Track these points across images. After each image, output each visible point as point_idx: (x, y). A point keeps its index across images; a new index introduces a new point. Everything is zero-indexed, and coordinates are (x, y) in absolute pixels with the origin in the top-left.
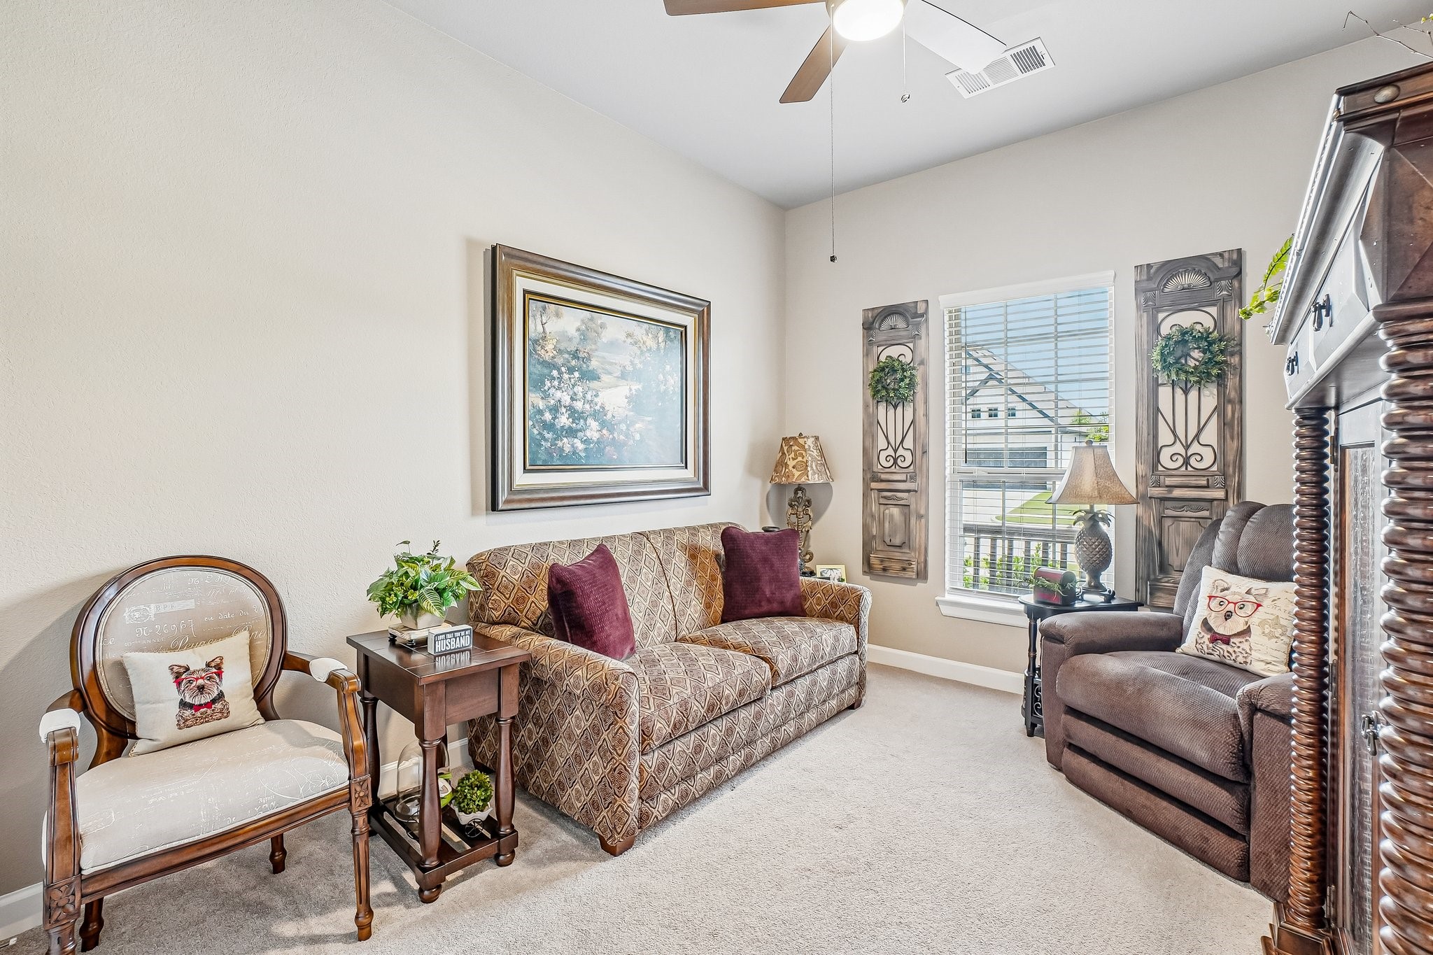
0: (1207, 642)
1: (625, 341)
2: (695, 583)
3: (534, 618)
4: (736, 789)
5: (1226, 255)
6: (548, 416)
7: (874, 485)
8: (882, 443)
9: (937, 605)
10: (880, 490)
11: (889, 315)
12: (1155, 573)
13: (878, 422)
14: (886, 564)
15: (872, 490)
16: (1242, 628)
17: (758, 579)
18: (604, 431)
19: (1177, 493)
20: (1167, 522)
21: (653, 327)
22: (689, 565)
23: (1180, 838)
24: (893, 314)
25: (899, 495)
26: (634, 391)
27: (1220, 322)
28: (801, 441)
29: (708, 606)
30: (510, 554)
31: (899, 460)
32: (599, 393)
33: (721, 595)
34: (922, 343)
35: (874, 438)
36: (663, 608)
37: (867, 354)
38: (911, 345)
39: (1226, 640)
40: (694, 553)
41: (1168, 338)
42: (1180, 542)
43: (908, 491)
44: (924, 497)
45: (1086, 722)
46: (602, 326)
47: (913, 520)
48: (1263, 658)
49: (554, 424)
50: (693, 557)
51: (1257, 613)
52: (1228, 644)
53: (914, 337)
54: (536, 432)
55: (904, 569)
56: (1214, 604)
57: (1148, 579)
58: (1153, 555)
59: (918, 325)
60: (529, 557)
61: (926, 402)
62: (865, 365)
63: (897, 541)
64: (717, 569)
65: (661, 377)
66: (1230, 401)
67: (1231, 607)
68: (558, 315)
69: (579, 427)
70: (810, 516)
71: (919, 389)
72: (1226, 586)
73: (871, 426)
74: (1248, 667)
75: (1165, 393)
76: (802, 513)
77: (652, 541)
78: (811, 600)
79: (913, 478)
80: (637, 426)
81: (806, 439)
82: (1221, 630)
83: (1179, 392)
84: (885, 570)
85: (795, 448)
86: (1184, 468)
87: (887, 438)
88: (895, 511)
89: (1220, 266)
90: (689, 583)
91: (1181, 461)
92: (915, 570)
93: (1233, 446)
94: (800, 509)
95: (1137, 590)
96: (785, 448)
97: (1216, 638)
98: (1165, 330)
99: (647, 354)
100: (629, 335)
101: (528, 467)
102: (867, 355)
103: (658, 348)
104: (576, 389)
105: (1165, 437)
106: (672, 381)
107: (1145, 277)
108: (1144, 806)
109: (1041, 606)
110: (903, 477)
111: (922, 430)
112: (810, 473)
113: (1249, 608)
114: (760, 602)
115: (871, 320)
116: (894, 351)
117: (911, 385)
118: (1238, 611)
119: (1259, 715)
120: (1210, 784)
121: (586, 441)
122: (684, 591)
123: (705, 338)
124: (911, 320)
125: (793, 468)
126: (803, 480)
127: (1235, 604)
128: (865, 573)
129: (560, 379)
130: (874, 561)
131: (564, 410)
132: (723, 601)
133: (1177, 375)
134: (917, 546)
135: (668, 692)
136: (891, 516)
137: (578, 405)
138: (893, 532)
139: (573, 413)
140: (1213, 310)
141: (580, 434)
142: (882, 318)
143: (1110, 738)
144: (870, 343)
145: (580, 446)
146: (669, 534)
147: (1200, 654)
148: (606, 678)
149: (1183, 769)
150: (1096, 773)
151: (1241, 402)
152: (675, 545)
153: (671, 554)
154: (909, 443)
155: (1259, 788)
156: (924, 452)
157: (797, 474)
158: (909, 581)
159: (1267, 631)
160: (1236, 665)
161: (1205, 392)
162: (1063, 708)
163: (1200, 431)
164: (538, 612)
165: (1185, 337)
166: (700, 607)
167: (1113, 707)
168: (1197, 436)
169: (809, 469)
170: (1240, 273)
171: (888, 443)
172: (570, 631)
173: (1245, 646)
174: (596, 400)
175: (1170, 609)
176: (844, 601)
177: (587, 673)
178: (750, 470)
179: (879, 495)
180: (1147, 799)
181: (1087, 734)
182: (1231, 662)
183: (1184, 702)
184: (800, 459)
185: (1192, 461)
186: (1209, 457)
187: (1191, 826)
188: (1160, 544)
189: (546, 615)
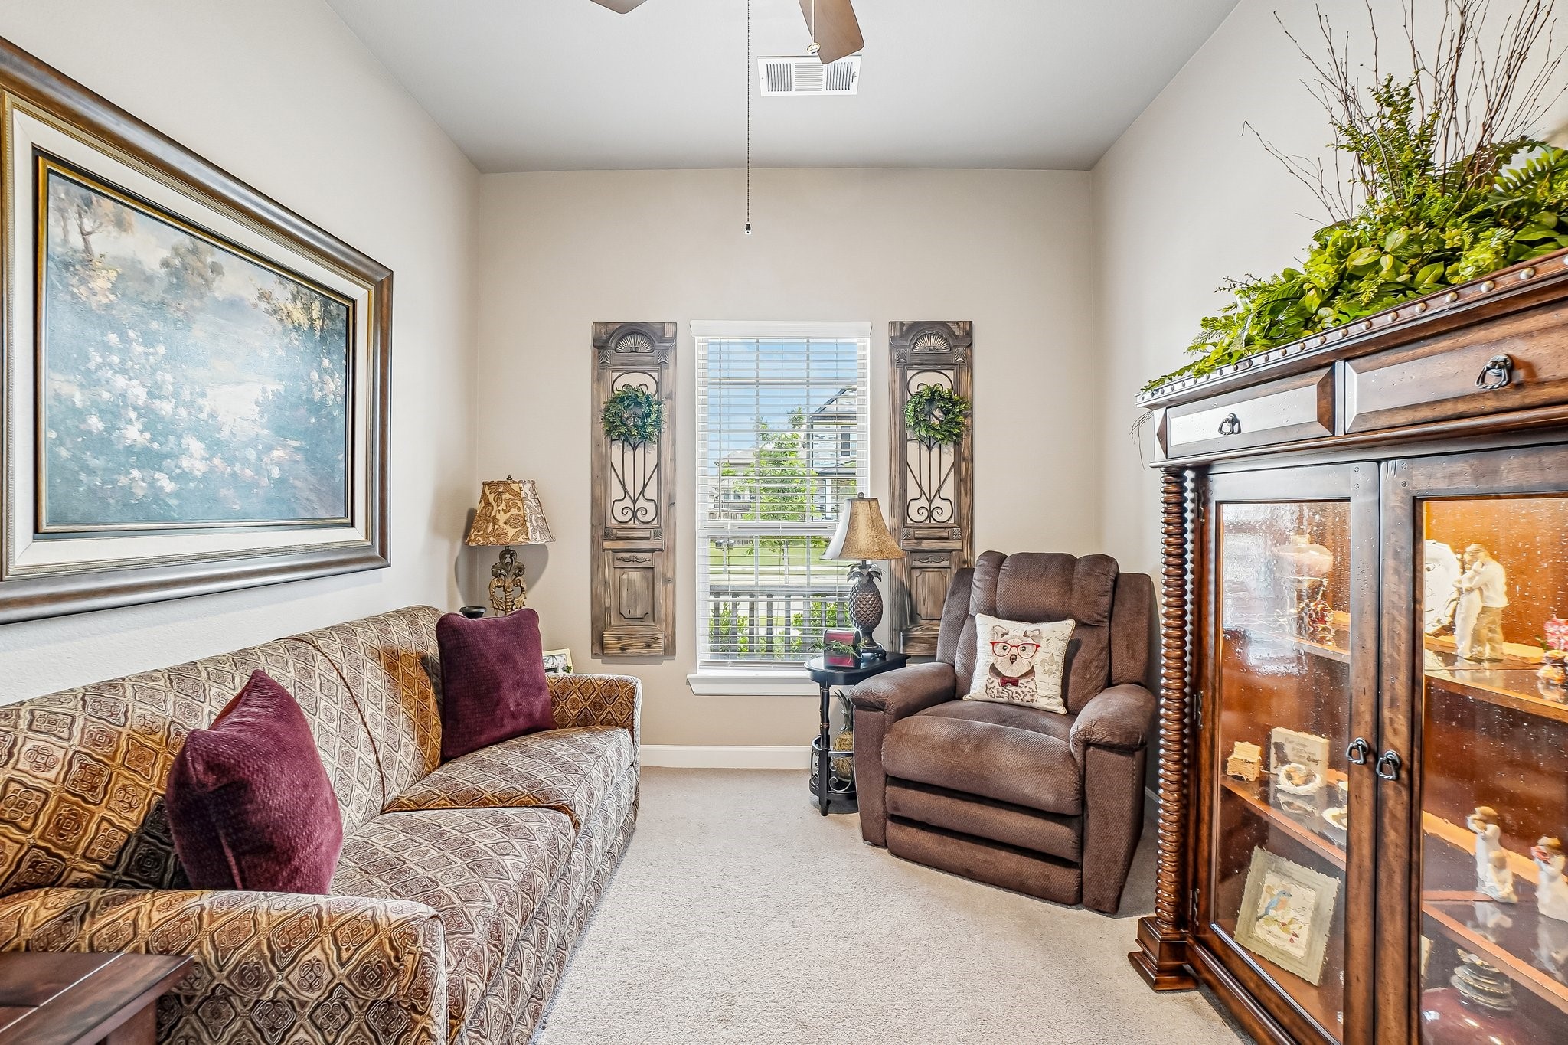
0: (997, 686)
1: (255, 306)
2: (402, 709)
3: (107, 856)
4: (548, 1023)
5: (961, 325)
6: (95, 423)
7: (607, 544)
8: (616, 491)
9: (688, 683)
10: (615, 551)
11: (628, 334)
12: (906, 624)
13: (612, 465)
14: (625, 642)
15: (604, 550)
16: (1027, 669)
17: (498, 687)
18: (216, 461)
19: (926, 545)
20: (916, 573)
21: (305, 291)
22: (389, 682)
23: (1022, 883)
24: (633, 333)
25: (640, 555)
26: (270, 393)
27: (956, 385)
28: (515, 487)
29: (423, 741)
30: (23, 724)
31: (639, 512)
32: (208, 391)
33: (436, 720)
34: (668, 373)
35: (606, 485)
36: (361, 761)
37: (598, 378)
38: (655, 375)
39: (1014, 682)
40: (391, 660)
41: (919, 394)
42: (926, 592)
43: (653, 551)
44: (671, 557)
45: (915, 789)
46: (216, 269)
47: (658, 585)
48: (1047, 693)
49: (110, 442)
50: (391, 667)
51: (1037, 653)
52: (1017, 686)
53: (660, 365)
54: (64, 453)
55: (649, 646)
56: (998, 649)
57: (901, 630)
58: (905, 605)
59: (666, 349)
60: (79, 723)
61: (674, 444)
62: (595, 393)
63: (638, 613)
64: (426, 681)
65: (315, 375)
66: (964, 459)
67: (1014, 651)
68: (120, 224)
69: (166, 449)
70: (522, 588)
71: (665, 427)
72: (1004, 631)
73: (601, 471)
74: (1034, 704)
75: (912, 448)
76: (512, 585)
77: (324, 650)
78: (562, 704)
79: (657, 535)
80: (276, 454)
81: (521, 485)
82: (1008, 673)
83: (924, 448)
84: (623, 649)
85: (507, 496)
86: (928, 521)
87: (623, 485)
88: (636, 576)
89: (957, 334)
90: (392, 711)
91: (926, 514)
92: (663, 646)
93: (966, 500)
94: (509, 580)
95: (891, 642)
96: (491, 497)
97: (1006, 681)
98: (913, 389)
99: (294, 335)
100: (264, 296)
101: (44, 527)
102: (598, 380)
103: (312, 327)
104: (159, 377)
105: (913, 491)
106: (332, 386)
107: (898, 334)
108: (986, 862)
109: (832, 671)
110: (646, 534)
111: (670, 476)
112: (530, 530)
113: (1030, 650)
114: (502, 719)
115: (604, 337)
116: (634, 380)
117: (658, 423)
118: (1021, 653)
119: (1092, 749)
120: (1051, 823)
121: (182, 477)
122: (389, 726)
123: (384, 324)
124: (657, 344)
125: (506, 523)
126: (520, 539)
127: (1017, 647)
128: (594, 655)
129: (124, 352)
130: (609, 639)
131: (133, 415)
132: (440, 728)
133: (927, 432)
134: (664, 617)
135: (464, 919)
136: (630, 582)
137: (166, 408)
138: (634, 599)
139: (151, 421)
140: (950, 374)
141: (168, 463)
142: (620, 336)
143: (945, 802)
144: (603, 367)
145: (168, 486)
146: (345, 631)
147: (990, 698)
148: (392, 947)
149: (1024, 816)
150: (926, 840)
151: (972, 460)
152: (362, 650)
153: (359, 668)
154: (651, 492)
155: (1092, 816)
156: (673, 504)
157: (511, 532)
158: (655, 659)
159: (1047, 669)
160: (1025, 703)
161: (945, 450)
162: (882, 778)
163: (941, 486)
164: (120, 838)
165: (933, 395)
166: (413, 745)
167: (951, 769)
168: (938, 491)
169: (528, 524)
170: (971, 344)
171: (626, 492)
172: (238, 864)
173: (1032, 685)
174: (200, 401)
175: (932, 657)
176: (612, 699)
177: (339, 950)
178: (436, 527)
179: (614, 556)
180: (986, 853)
181: (917, 802)
182: (1019, 702)
183: (1023, 750)
184: (514, 511)
185: (935, 514)
186: (947, 508)
187: (1032, 868)
188: (910, 595)
189: (140, 840)
